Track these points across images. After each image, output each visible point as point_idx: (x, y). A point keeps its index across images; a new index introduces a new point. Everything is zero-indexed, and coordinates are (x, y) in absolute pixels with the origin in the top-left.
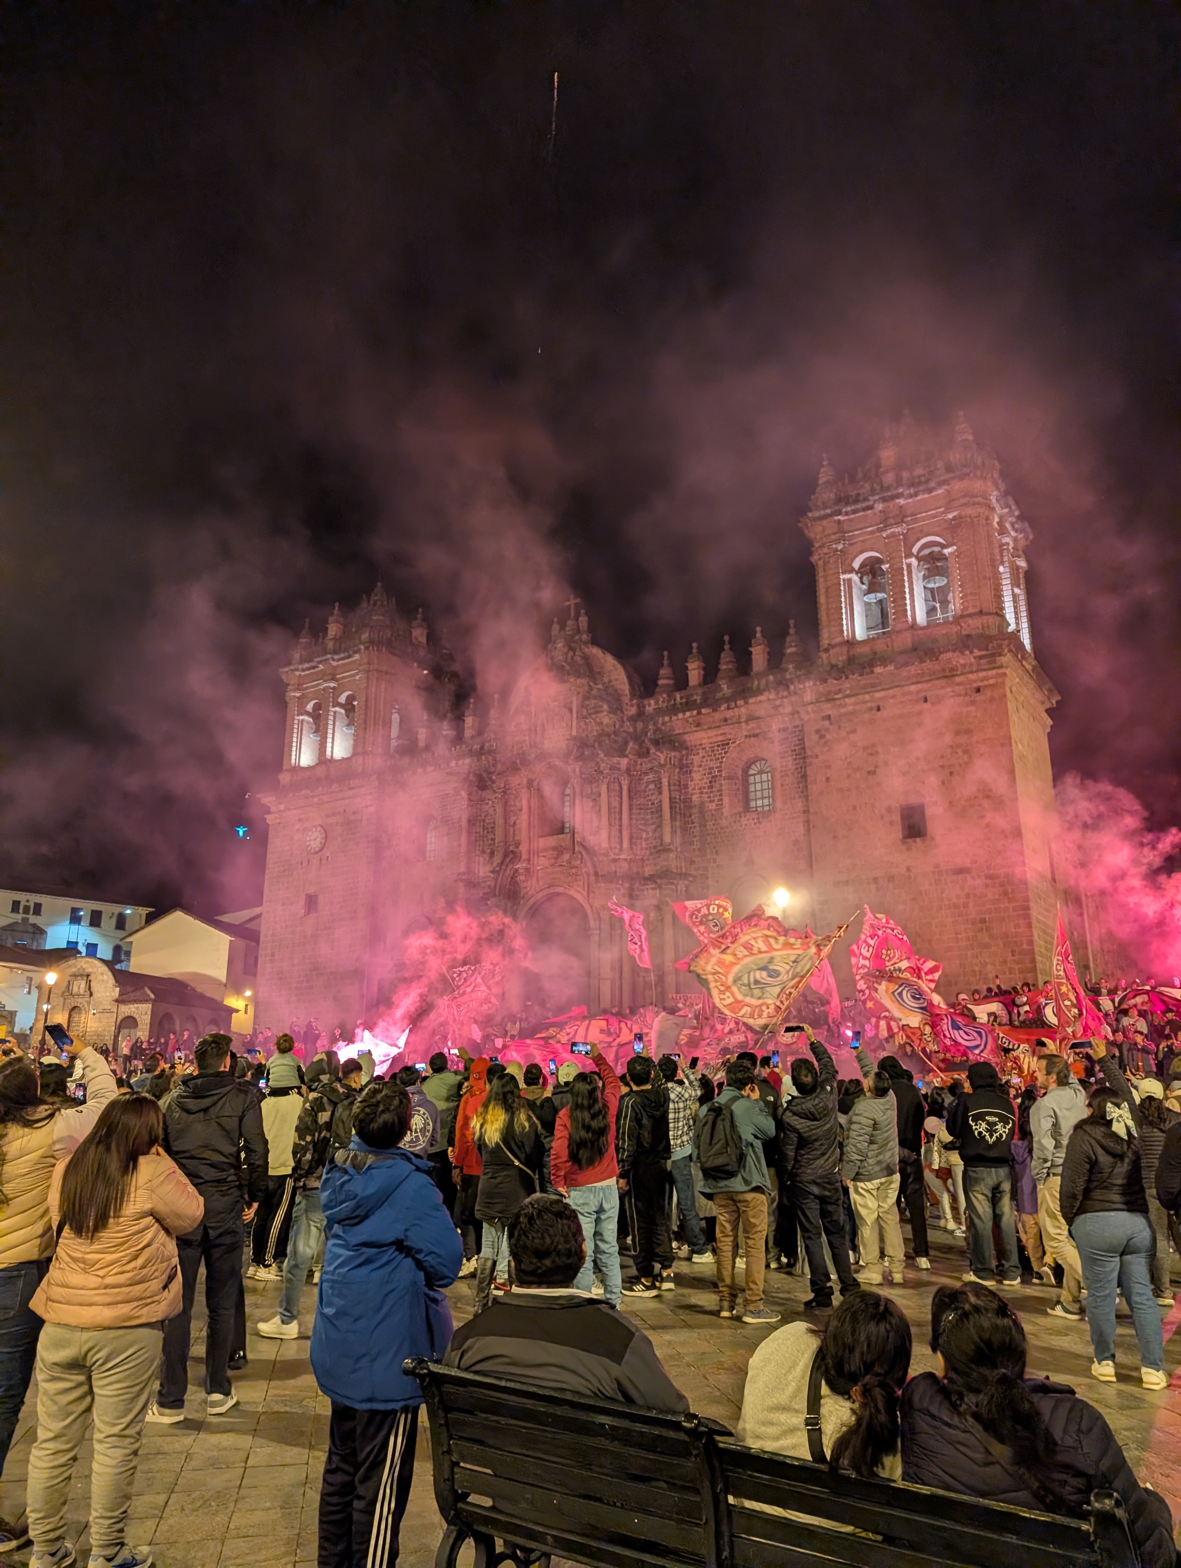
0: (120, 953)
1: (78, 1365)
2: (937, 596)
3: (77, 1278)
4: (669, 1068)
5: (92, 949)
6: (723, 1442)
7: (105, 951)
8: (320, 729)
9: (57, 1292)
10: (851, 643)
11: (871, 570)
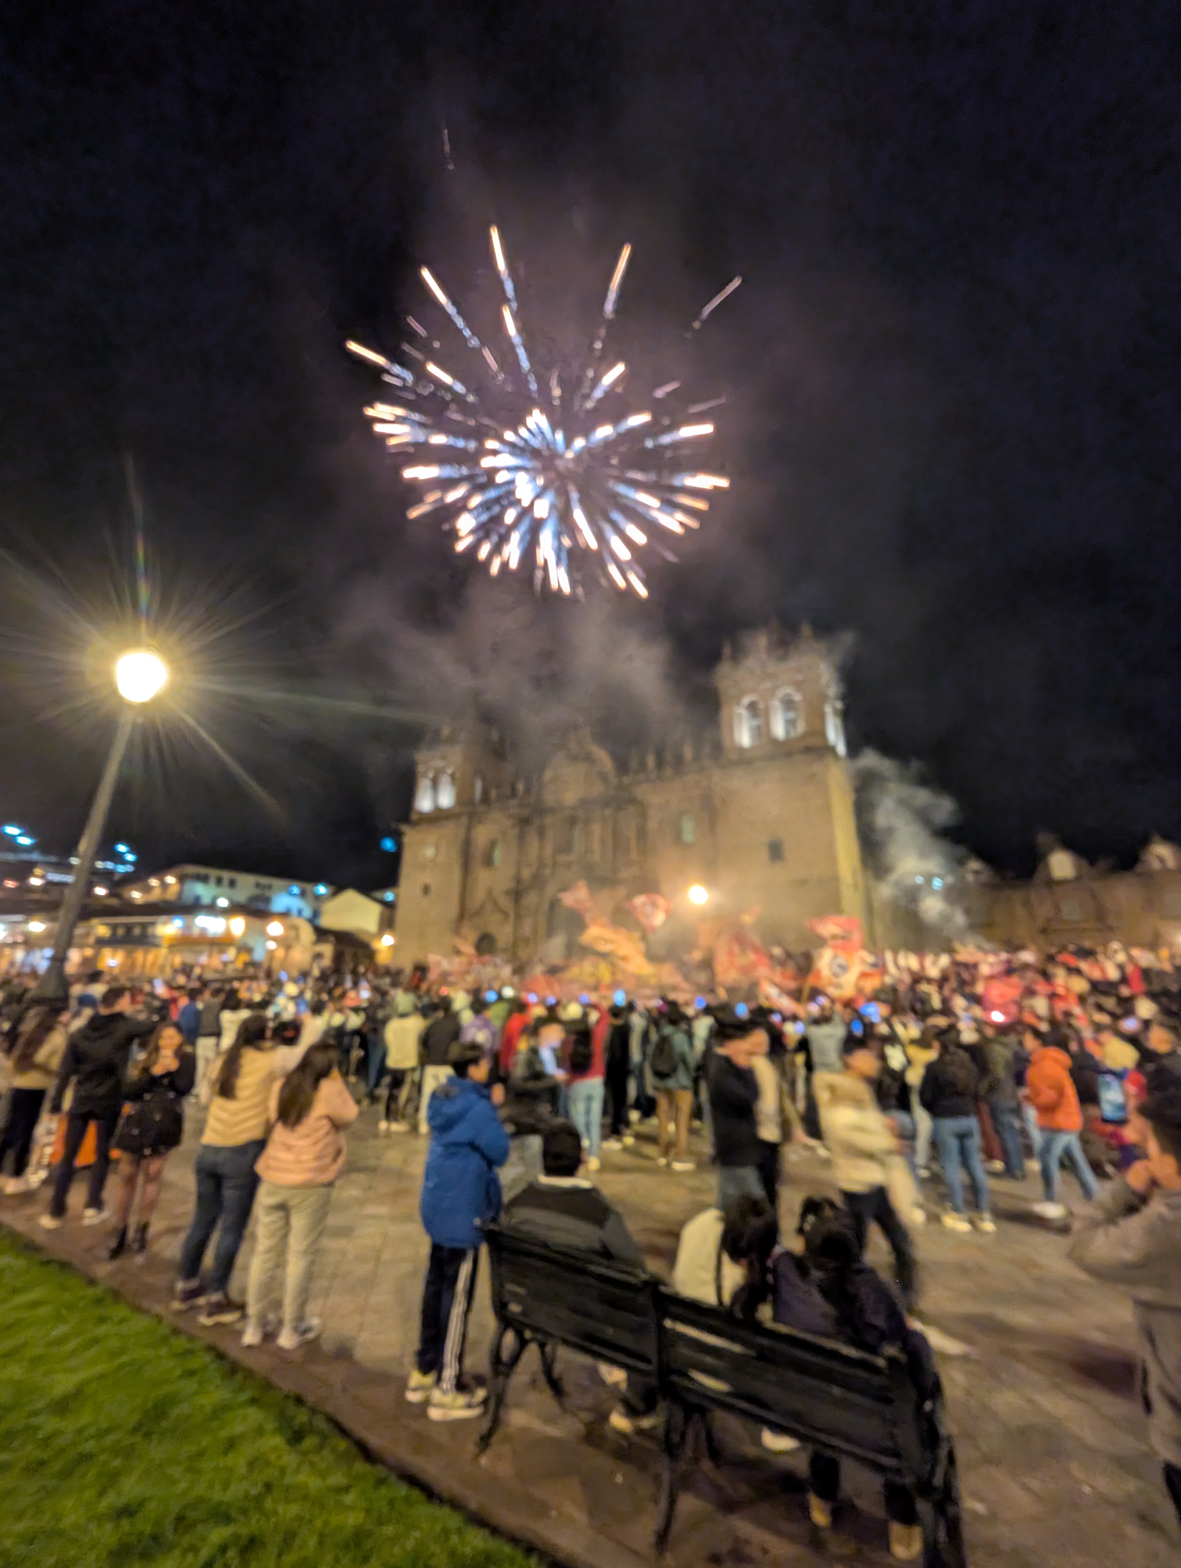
0: (316, 914)
1: (283, 1208)
2: (790, 723)
3: (284, 1155)
4: (631, 1007)
5: (300, 912)
6: (663, 1289)
7: (308, 912)
8: (435, 785)
9: (272, 1163)
10: (741, 749)
11: (752, 707)
